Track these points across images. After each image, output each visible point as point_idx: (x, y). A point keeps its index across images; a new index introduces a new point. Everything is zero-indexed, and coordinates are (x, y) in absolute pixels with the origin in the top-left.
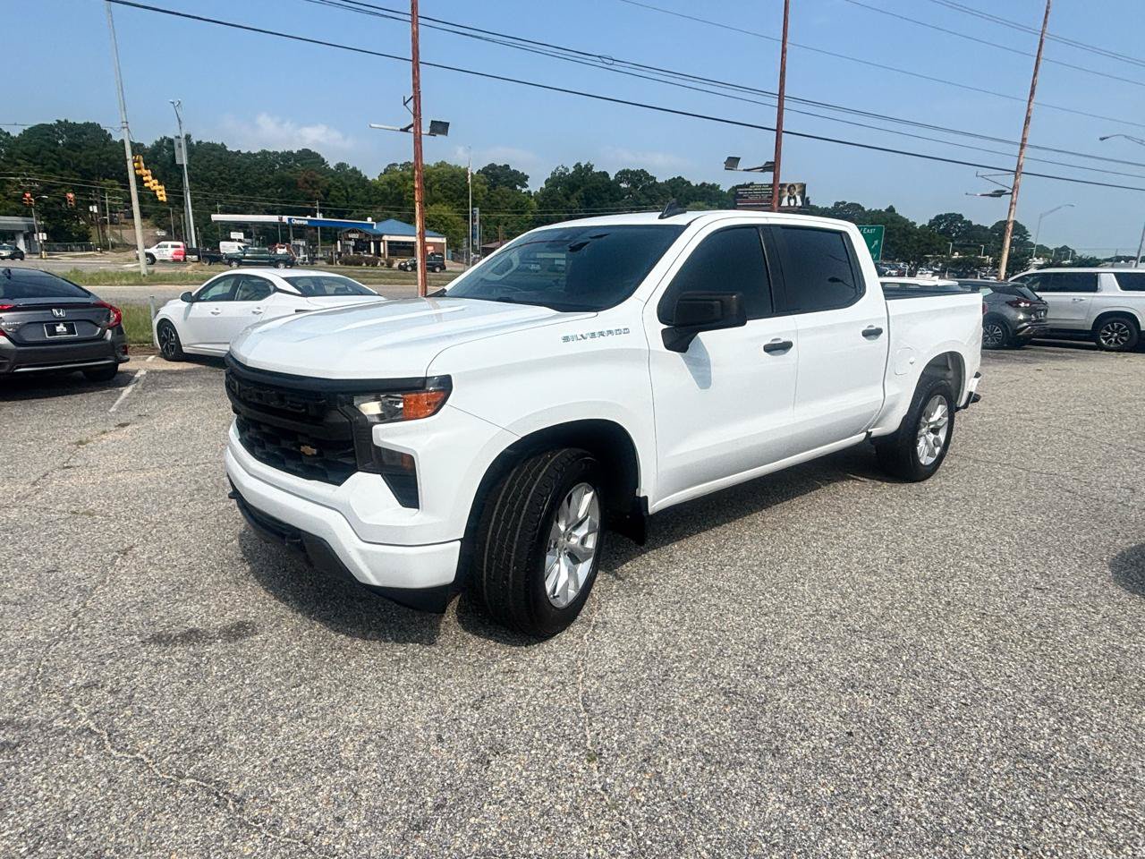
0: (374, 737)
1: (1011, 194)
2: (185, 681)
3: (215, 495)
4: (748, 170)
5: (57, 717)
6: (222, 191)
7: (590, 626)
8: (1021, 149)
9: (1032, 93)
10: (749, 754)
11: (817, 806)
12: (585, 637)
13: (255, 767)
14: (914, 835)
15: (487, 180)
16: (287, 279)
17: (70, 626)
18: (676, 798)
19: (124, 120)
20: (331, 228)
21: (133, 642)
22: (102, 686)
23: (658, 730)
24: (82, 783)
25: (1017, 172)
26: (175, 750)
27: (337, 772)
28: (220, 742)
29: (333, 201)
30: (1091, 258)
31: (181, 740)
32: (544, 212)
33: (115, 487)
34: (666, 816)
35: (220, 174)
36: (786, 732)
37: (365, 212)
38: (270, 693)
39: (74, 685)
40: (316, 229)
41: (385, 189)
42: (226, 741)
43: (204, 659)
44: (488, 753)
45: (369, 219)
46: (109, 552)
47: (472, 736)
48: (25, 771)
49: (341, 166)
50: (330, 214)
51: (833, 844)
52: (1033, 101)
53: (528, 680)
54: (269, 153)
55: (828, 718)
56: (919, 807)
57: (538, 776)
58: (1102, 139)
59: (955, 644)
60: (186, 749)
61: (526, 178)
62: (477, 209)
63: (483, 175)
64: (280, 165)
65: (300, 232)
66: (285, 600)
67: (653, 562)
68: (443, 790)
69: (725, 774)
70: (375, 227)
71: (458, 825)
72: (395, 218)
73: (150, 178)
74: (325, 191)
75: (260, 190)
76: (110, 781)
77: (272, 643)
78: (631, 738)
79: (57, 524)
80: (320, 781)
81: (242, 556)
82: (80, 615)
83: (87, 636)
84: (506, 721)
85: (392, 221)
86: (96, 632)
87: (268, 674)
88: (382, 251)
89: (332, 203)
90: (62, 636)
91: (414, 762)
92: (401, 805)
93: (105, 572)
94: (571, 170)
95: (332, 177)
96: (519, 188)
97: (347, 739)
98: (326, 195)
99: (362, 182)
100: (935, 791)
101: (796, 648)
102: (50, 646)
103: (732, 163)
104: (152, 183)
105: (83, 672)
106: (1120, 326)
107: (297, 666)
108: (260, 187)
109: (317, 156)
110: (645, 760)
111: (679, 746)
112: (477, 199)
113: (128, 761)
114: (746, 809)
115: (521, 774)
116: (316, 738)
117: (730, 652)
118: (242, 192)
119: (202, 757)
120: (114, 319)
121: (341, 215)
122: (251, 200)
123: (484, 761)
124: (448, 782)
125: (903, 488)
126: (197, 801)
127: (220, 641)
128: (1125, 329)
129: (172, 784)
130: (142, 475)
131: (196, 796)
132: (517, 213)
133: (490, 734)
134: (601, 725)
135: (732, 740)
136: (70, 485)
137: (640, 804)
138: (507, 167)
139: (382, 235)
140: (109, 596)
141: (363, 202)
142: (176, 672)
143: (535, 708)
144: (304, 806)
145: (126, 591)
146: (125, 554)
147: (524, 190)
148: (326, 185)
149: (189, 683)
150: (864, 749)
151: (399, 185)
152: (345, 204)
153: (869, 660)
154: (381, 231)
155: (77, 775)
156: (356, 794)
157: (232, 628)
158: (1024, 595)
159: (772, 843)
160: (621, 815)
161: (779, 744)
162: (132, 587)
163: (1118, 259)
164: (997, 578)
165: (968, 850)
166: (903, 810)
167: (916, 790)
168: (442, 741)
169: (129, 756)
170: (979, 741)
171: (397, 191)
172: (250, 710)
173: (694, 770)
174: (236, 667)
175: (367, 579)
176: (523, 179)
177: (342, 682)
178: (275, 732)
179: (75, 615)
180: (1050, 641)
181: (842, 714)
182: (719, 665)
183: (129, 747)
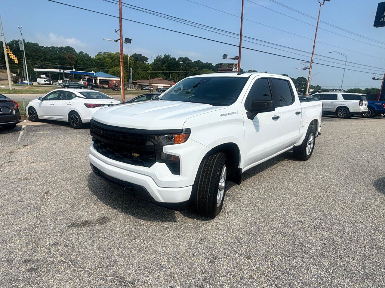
0: (170, 256)
1: (310, 69)
2: (91, 240)
3: (72, 171)
4: (230, 59)
5: (48, 257)
6: (38, 60)
7: (226, 213)
8: (313, 55)
9: (315, 38)
10: (297, 253)
11: (326, 269)
12: (226, 217)
13: (132, 270)
14: (360, 276)
15: (134, 59)
16: (80, 93)
17: (37, 222)
18: (282, 270)
19: (2, 33)
20: (78, 74)
21: (65, 227)
22: (60, 244)
23: (265, 247)
24: (70, 282)
25: (311, 62)
26: (99, 266)
27: (163, 270)
28: (115, 262)
29: (79, 65)
30: (327, 89)
31: (100, 263)
32: (154, 71)
33: (32, 169)
34: (281, 276)
35: (36, 54)
36: (305, 245)
37: (91, 69)
38: (126, 243)
39: (49, 244)
40: (73, 74)
41: (98, 61)
42: (117, 262)
43: (95, 231)
44: (213, 259)
45: (93, 72)
46: (40, 193)
47: (204, 254)
48: (45, 279)
49: (81, 53)
50: (77, 69)
51: (337, 281)
52: (316, 40)
53: (214, 232)
54: (55, 47)
55: (316, 239)
56: (357, 267)
57: (233, 266)
58: (330, 53)
59: (341, 213)
60: (104, 266)
61: (148, 59)
62: (131, 69)
63: (133, 57)
64: (59, 51)
65: (67, 75)
66: (115, 208)
67: (236, 190)
68: (203, 273)
69: (293, 260)
70: (94, 74)
71: (214, 285)
72: (101, 71)
73: (12, 55)
74: (76, 61)
75: (52, 60)
76: (80, 280)
77: (118, 224)
78: (257, 250)
79: (15, 183)
80: (159, 274)
81: (92, 193)
82: (39, 218)
83: (45, 225)
84: (213, 247)
85: (101, 72)
86: (48, 223)
87: (121, 236)
88: (97, 83)
89: (78, 65)
90: (36, 226)
91: (189, 264)
92: (192, 280)
93: (42, 201)
94: (163, 57)
95: (78, 56)
96: (145, 62)
97: (161, 258)
98: (76, 62)
99: (90, 58)
100: (359, 261)
101: (295, 217)
102: (32, 230)
103: (225, 56)
104: (13, 57)
105: (50, 239)
106: (344, 111)
107: (131, 232)
108: (52, 59)
109: (72, 49)
110: (265, 258)
111: (274, 252)
112: (131, 65)
113: (83, 272)
114: (305, 272)
115: (227, 266)
116: (150, 258)
117: (275, 219)
118: (45, 61)
119: (111, 268)
120: (16, 107)
121: (82, 70)
122: (48, 64)
123: (212, 262)
124: (204, 270)
125: (302, 163)
126: (117, 285)
127: (98, 224)
128: (345, 112)
129: (104, 279)
130: (41, 164)
131: (115, 283)
132: (145, 70)
133: (210, 252)
134: (246, 247)
135: (290, 249)
136: (14, 168)
137: (271, 273)
138: (141, 55)
139: (97, 77)
140: (48, 210)
141: (90, 66)
142: (87, 237)
143: (221, 242)
144: (157, 283)
145: (53, 208)
146: (47, 194)
147: (147, 63)
148: (76, 59)
149: (93, 241)
150: (331, 249)
151: (103, 60)
152: (83, 66)
153: (319, 220)
154: (97, 76)
155: (66, 278)
156: (174, 277)
157: (100, 219)
158: (354, 196)
159: (318, 282)
160: (266, 277)
161: (305, 249)
162: (55, 206)
163: (334, 90)
164: (343, 191)
165: (378, 280)
166: (353, 268)
167: (353, 261)
168: (195, 256)
169: (83, 270)
170: (364, 244)
171: (102, 62)
172: (121, 249)
173: (283, 260)
174: (109, 234)
175: (160, 200)
176: (146, 59)
177: (150, 237)
178: (134, 257)
179: (37, 217)
180: (368, 210)
181: (319, 238)
182: (274, 224)
183: (81, 267)
